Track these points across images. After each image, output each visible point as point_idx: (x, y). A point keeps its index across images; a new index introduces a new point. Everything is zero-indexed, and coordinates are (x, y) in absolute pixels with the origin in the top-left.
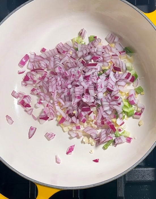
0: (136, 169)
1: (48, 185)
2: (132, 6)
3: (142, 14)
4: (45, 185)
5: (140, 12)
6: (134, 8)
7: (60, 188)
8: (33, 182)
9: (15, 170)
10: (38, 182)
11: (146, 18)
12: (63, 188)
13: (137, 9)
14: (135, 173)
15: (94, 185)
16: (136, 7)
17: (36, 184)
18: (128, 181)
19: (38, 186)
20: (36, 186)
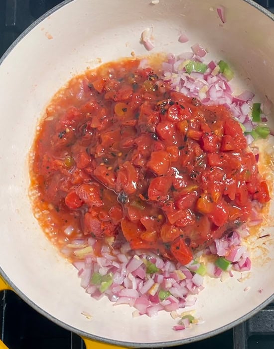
0: (269, 311)
1: (105, 340)
4: (100, 339)
6: (263, 12)
7: (128, 345)
8: (78, 334)
9: (44, 311)
10: (86, 335)
12: (132, 345)
14: (266, 317)
15: (190, 340)
16: (267, 10)
17: (82, 337)
18: (253, 333)
19: (87, 342)
20: (83, 341)
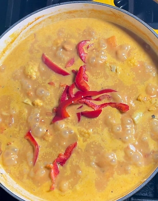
2: (140, 21)
3: (151, 30)
5: (149, 28)
11: (155, 34)
13: (146, 25)
